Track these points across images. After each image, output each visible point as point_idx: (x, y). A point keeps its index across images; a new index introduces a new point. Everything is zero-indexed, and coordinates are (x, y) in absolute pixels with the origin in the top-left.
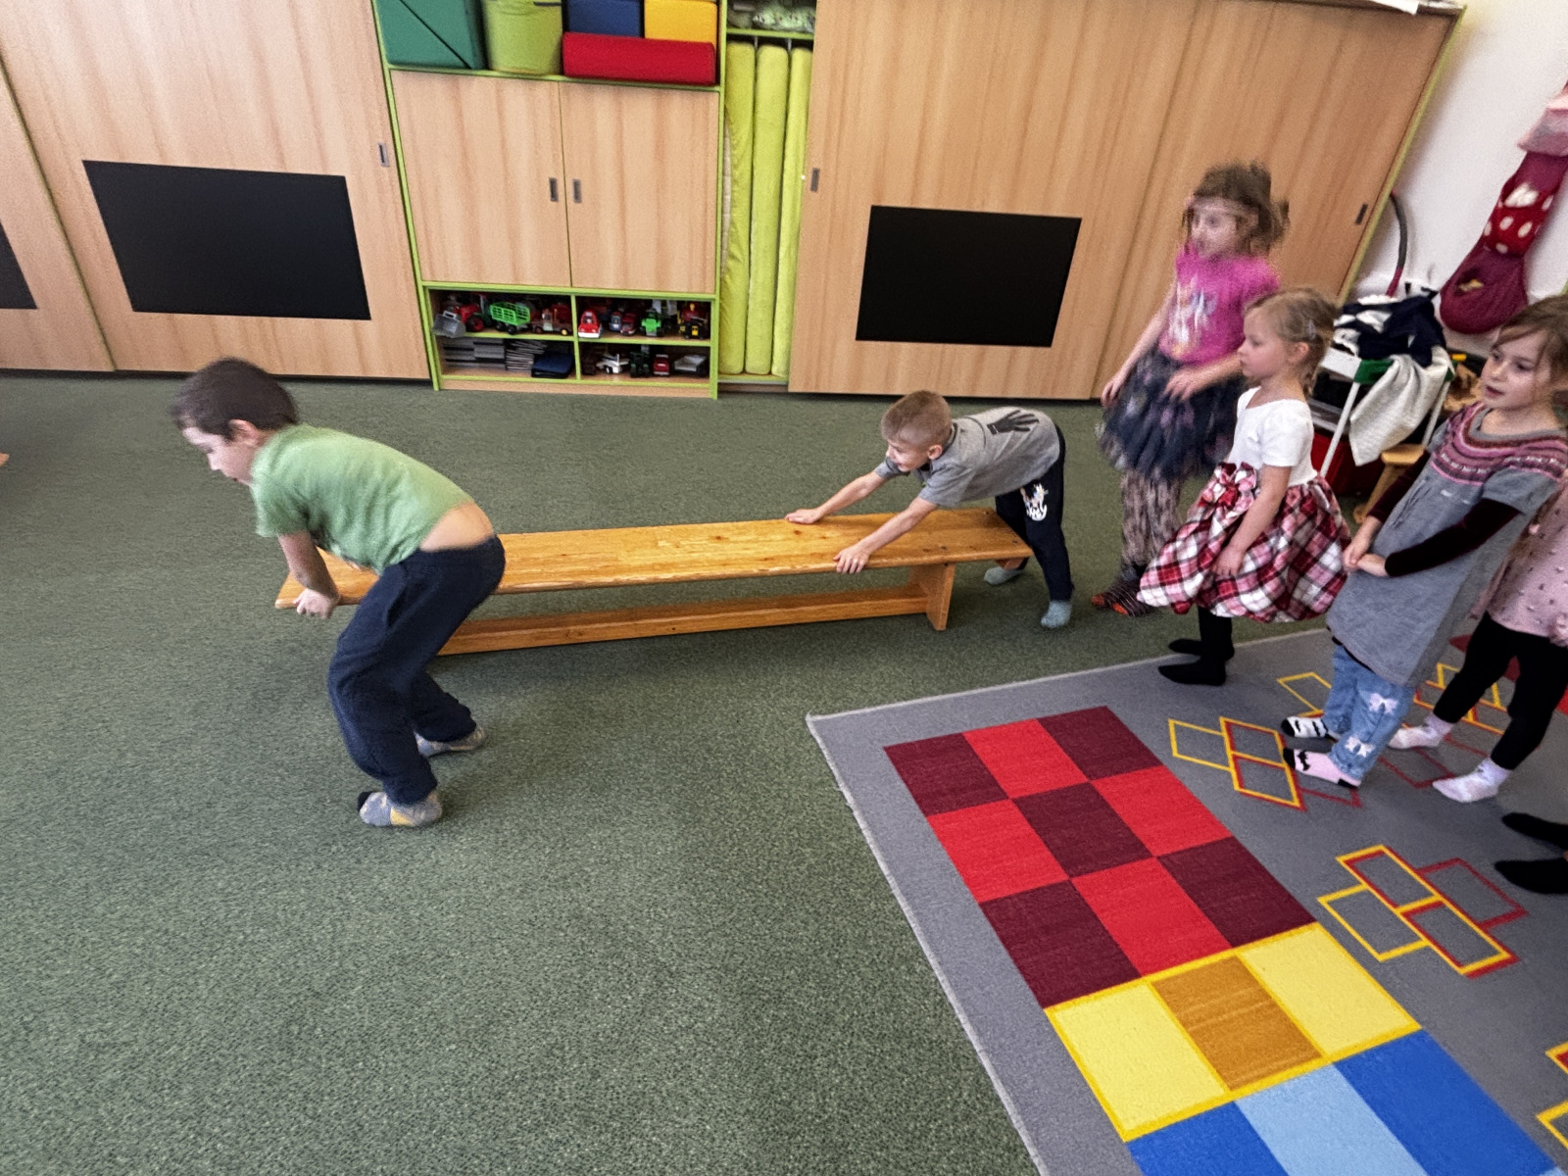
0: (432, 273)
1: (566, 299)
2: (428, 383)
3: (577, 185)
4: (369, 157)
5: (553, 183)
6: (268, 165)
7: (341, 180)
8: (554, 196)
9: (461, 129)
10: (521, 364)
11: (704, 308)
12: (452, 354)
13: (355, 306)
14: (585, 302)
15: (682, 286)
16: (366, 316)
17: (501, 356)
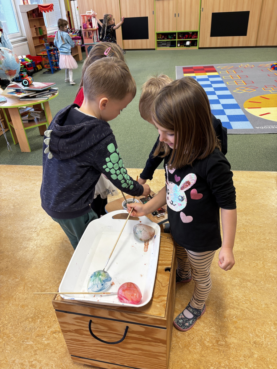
0: (157, 31)
1: (175, 33)
2: (154, 49)
3: (179, 14)
4: (151, 13)
5: (175, 14)
6: (139, 16)
7: (147, 17)
8: (175, 16)
9: (163, 8)
10: (168, 46)
11: (197, 33)
12: (159, 44)
13: (146, 37)
14: (179, 33)
15: (193, 30)
16: (148, 38)
17: (166, 45)
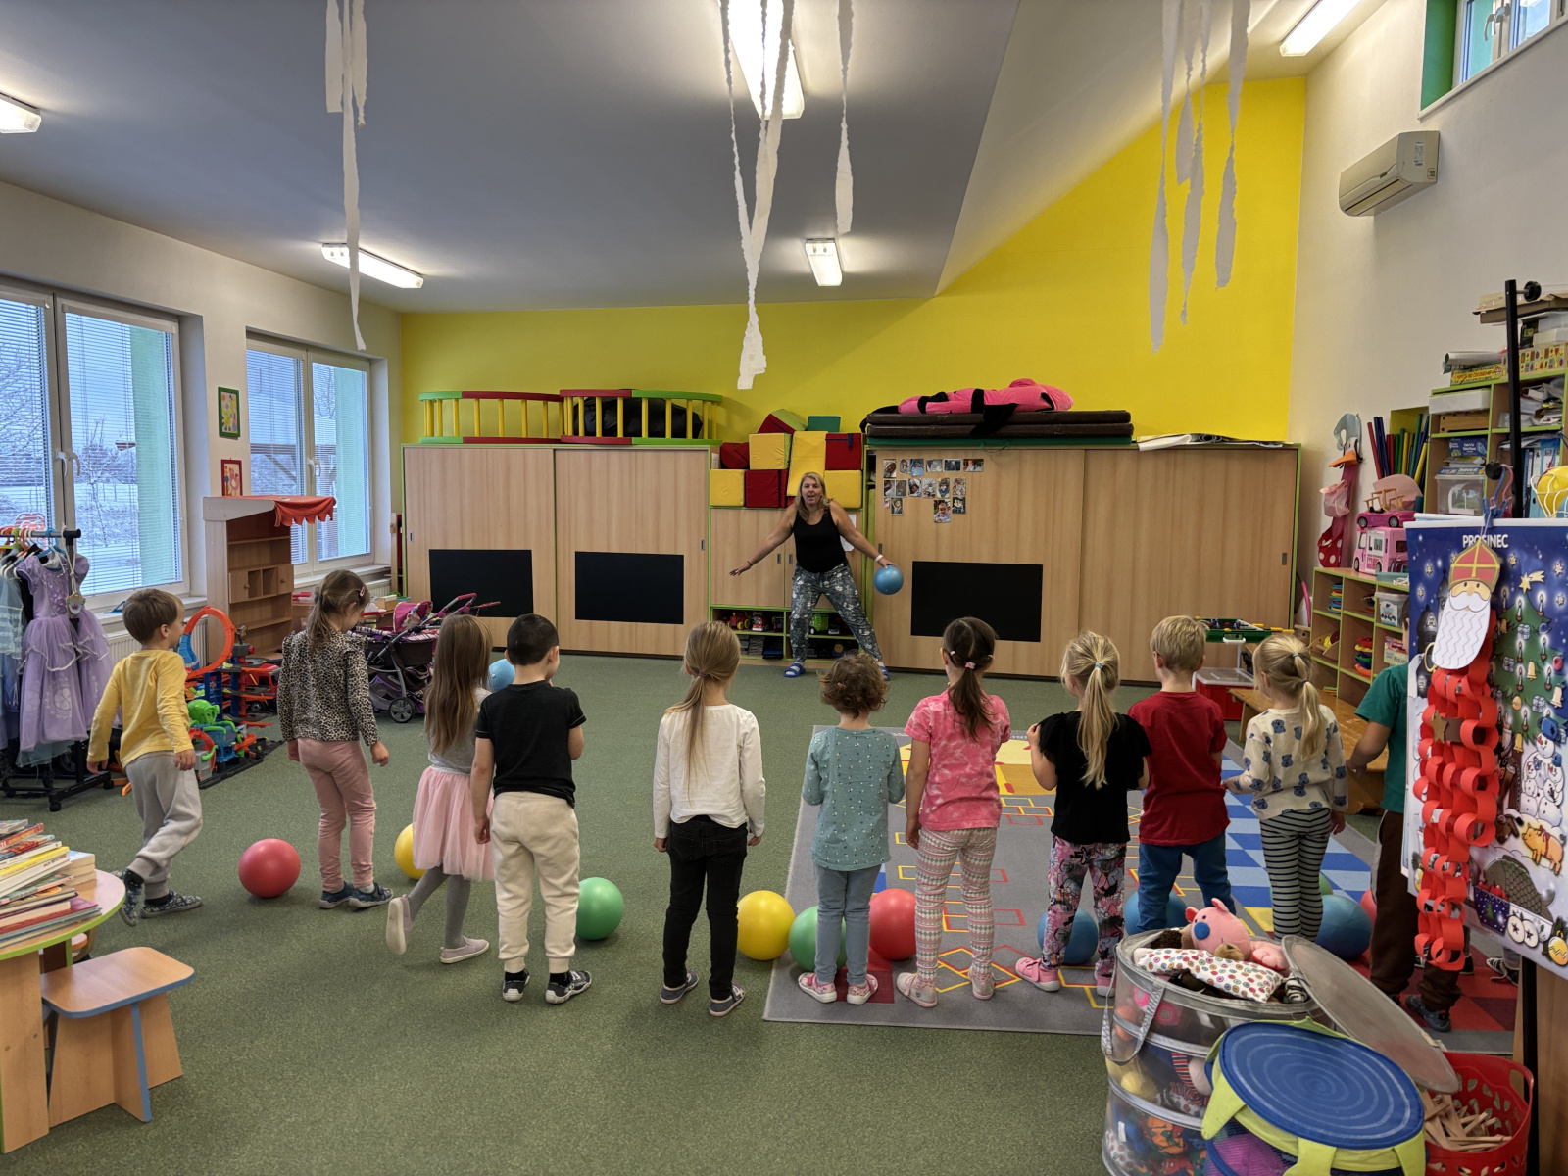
0: (716, 601)
4: (696, 544)
5: (779, 556)
6: (651, 550)
7: (683, 556)
8: (779, 561)
10: (756, 650)
13: (676, 617)
16: (682, 623)
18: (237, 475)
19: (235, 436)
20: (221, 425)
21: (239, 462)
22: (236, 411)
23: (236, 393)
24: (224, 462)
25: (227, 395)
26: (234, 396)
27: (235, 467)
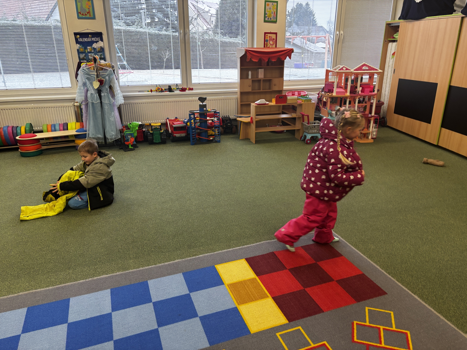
18: (273, 39)
19: (275, 22)
20: (265, 17)
21: (276, 34)
22: (275, 10)
23: (277, 2)
24: (265, 33)
25: (270, 4)
26: (276, 4)
27: (274, 36)
